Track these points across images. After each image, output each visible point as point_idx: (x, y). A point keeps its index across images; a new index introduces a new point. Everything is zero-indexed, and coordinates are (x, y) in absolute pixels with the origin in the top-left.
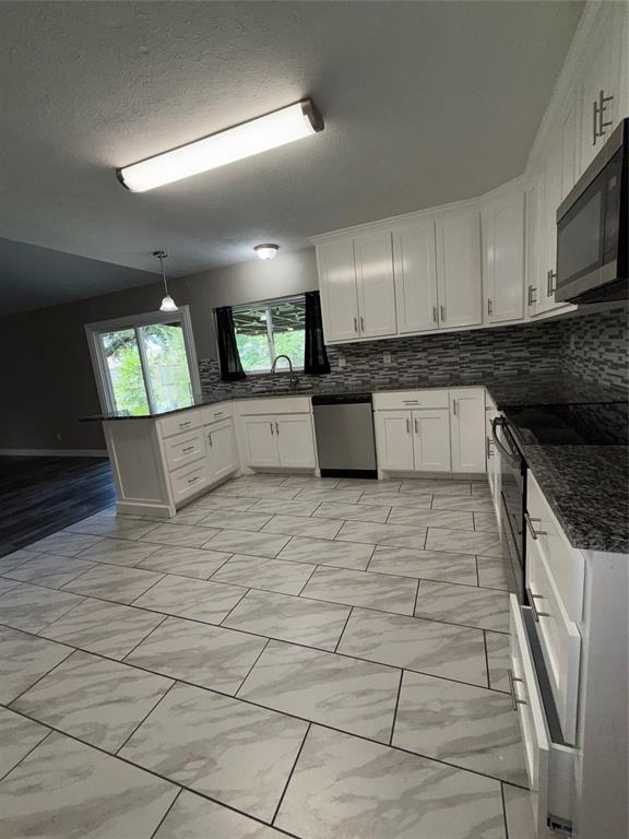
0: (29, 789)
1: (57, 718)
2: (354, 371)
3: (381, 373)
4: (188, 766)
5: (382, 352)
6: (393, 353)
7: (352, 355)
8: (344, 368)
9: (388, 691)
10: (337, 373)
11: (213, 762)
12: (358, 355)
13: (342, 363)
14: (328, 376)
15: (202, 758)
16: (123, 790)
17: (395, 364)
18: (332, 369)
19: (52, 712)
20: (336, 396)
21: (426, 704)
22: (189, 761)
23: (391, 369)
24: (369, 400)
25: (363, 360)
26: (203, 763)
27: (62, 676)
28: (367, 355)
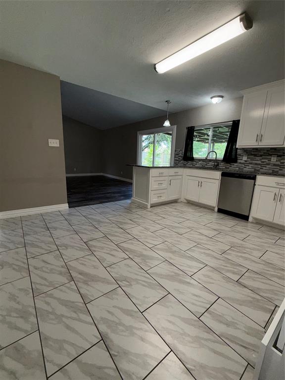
0: (83, 264)
1: (95, 251)
2: (251, 164)
3: (268, 166)
4: (123, 282)
5: (271, 155)
6: (279, 156)
7: (252, 155)
8: (245, 161)
9: (208, 301)
10: (240, 163)
11: (131, 285)
12: (255, 155)
13: (245, 158)
14: (235, 164)
15: (128, 282)
16: (104, 277)
17: (278, 163)
18: (239, 161)
19: (94, 249)
20: (235, 174)
21: (224, 315)
22: (124, 281)
23: (275, 165)
24: (254, 178)
25: (258, 158)
26: (128, 283)
27: (99, 241)
28: (261, 156)
